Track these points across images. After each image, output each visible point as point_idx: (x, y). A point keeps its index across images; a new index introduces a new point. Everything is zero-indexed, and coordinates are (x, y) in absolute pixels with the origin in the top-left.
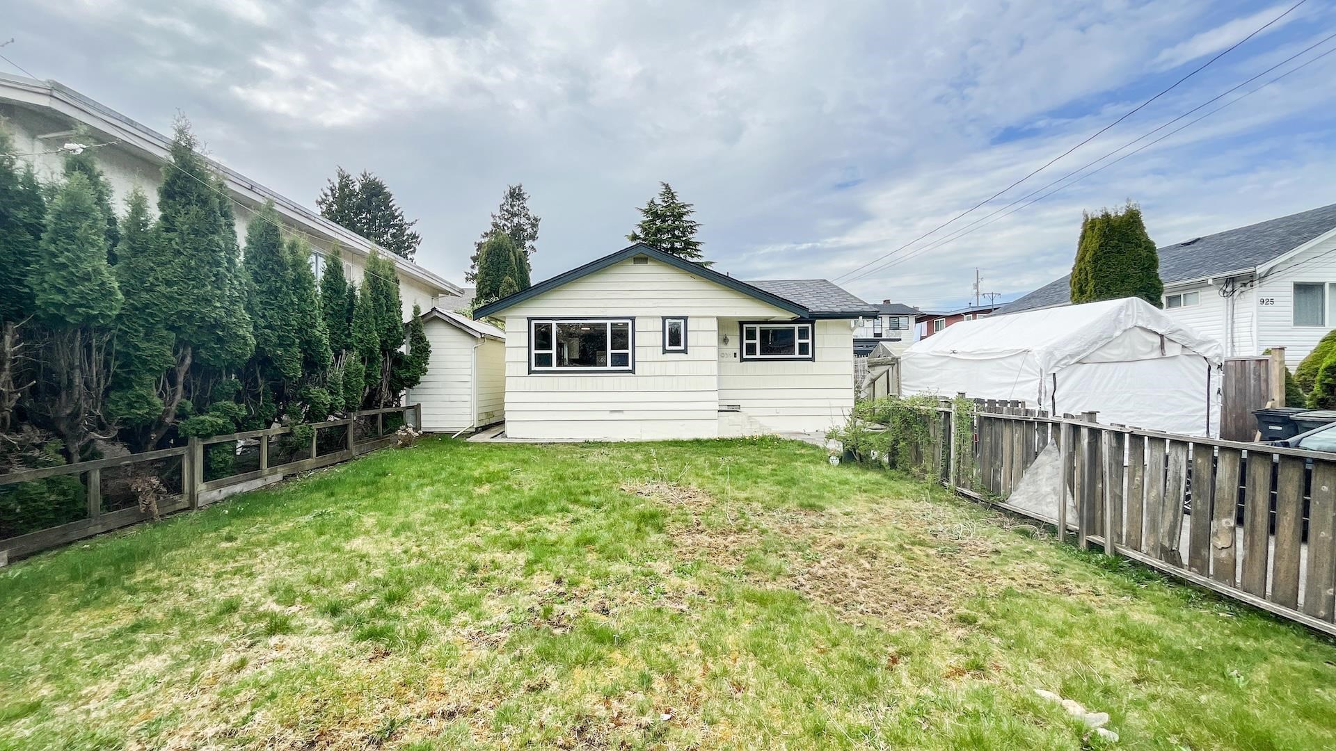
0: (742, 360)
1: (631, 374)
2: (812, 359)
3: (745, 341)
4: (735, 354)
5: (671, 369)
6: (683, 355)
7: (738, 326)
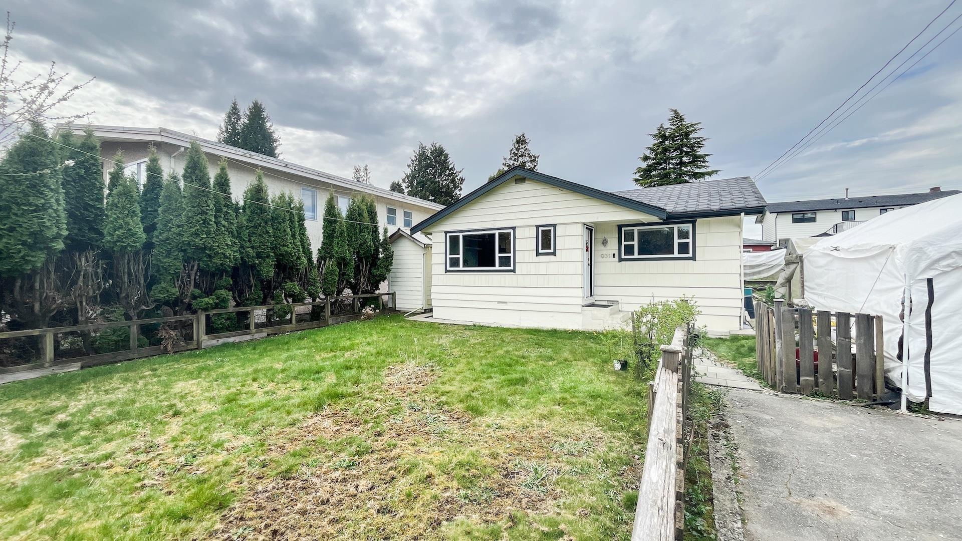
0: (621, 260)
1: (513, 273)
2: (693, 258)
3: (624, 243)
4: (614, 255)
5: (542, 269)
6: (552, 257)
7: (617, 229)
